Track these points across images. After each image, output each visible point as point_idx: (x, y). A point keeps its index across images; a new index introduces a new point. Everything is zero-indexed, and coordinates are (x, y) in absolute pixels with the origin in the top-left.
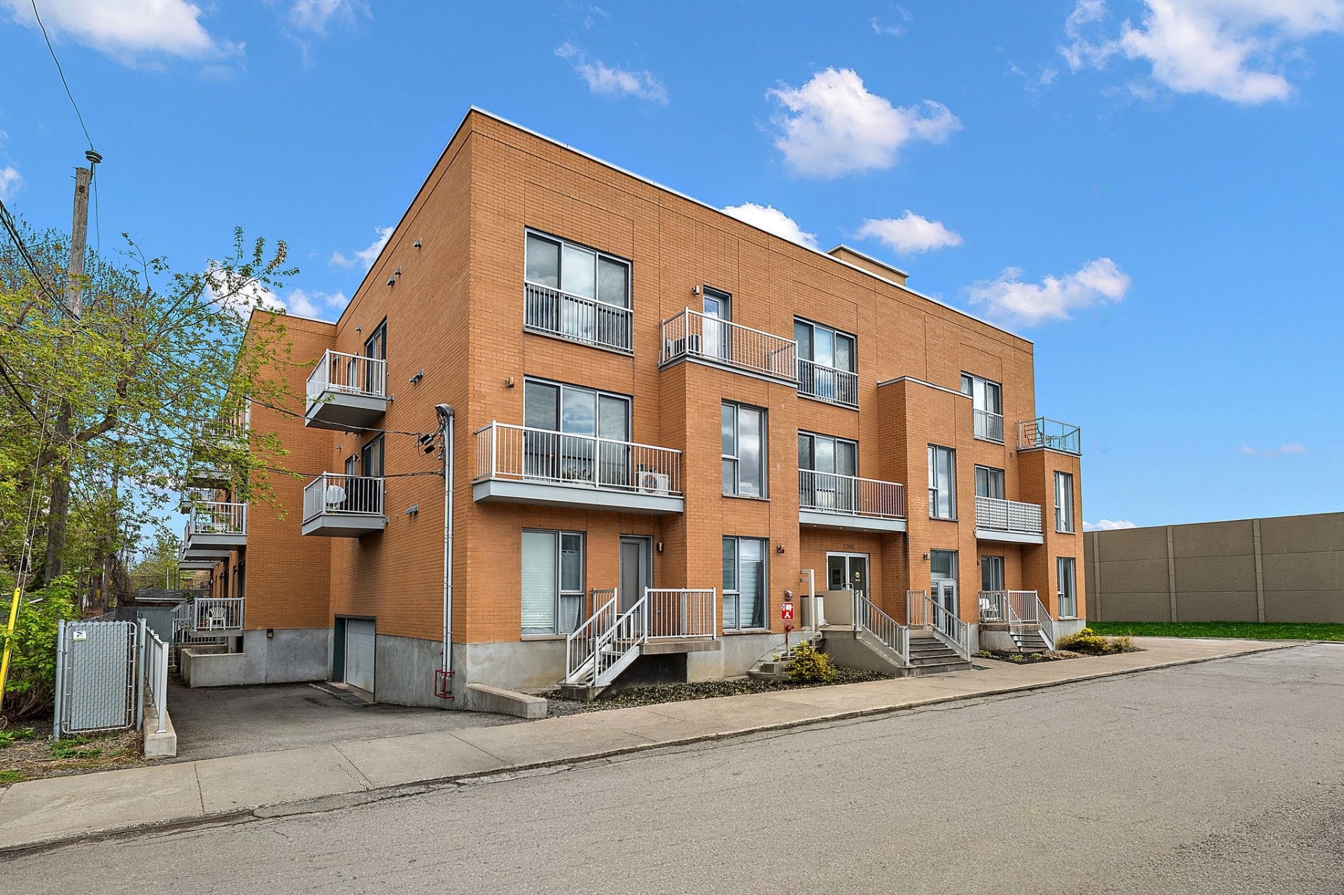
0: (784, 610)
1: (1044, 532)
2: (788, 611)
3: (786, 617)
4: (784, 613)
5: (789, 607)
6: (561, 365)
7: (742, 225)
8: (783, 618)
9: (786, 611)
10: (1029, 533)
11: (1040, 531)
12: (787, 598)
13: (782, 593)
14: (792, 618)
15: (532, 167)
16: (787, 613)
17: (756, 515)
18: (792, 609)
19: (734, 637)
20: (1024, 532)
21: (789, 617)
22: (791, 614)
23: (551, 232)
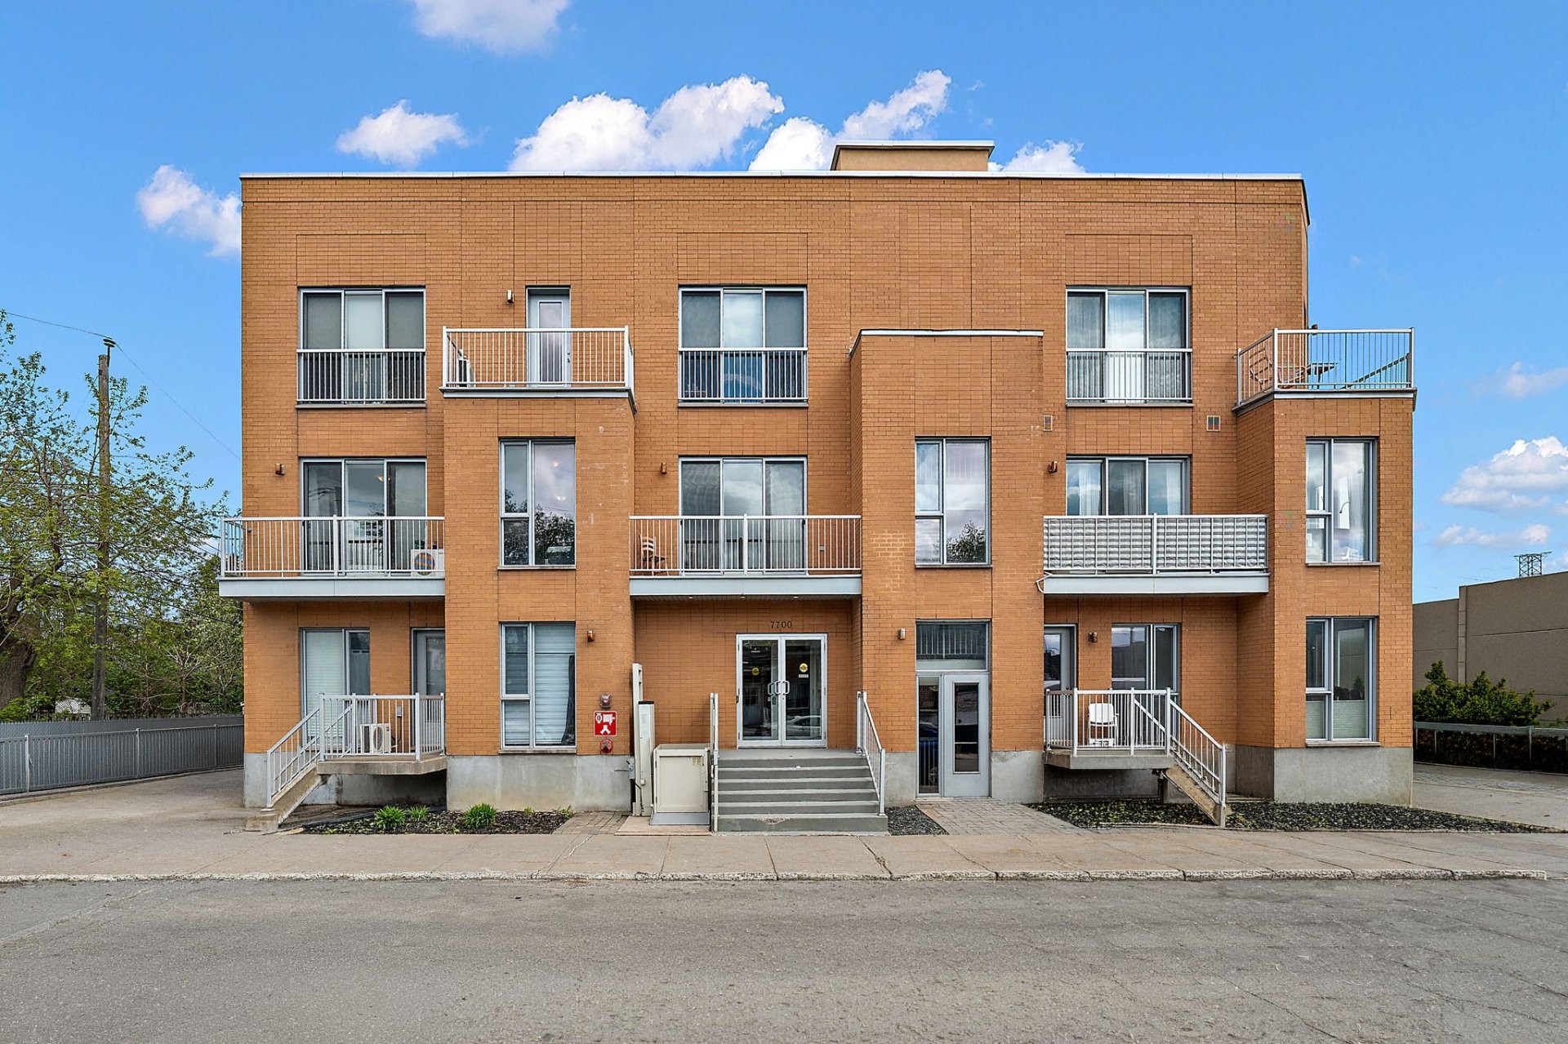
0: (599, 722)
1: (1269, 571)
2: (607, 723)
3: (602, 732)
4: (599, 728)
5: (608, 718)
6: (338, 437)
7: (589, 181)
8: (598, 732)
9: (603, 723)
10: (1221, 573)
11: (1262, 567)
12: (606, 707)
13: (597, 698)
14: (613, 732)
15: (304, 216)
16: (605, 727)
17: (553, 591)
18: (614, 721)
19: (516, 757)
20: (1207, 574)
21: (609, 732)
22: (612, 728)
23: (326, 284)
